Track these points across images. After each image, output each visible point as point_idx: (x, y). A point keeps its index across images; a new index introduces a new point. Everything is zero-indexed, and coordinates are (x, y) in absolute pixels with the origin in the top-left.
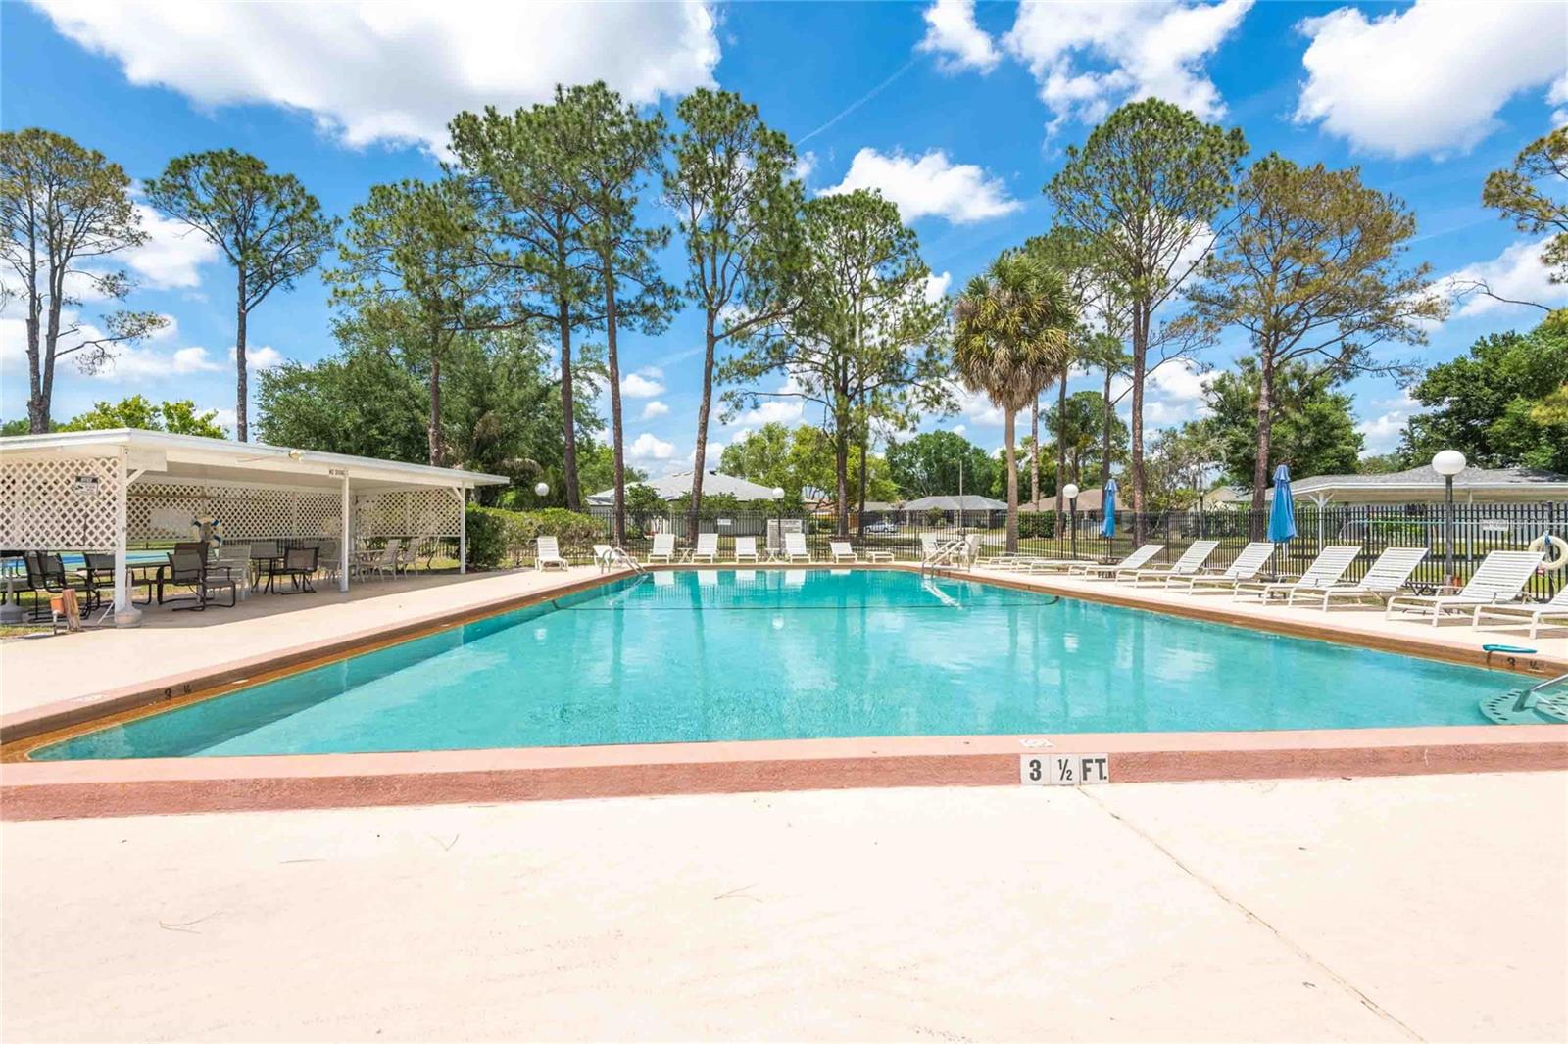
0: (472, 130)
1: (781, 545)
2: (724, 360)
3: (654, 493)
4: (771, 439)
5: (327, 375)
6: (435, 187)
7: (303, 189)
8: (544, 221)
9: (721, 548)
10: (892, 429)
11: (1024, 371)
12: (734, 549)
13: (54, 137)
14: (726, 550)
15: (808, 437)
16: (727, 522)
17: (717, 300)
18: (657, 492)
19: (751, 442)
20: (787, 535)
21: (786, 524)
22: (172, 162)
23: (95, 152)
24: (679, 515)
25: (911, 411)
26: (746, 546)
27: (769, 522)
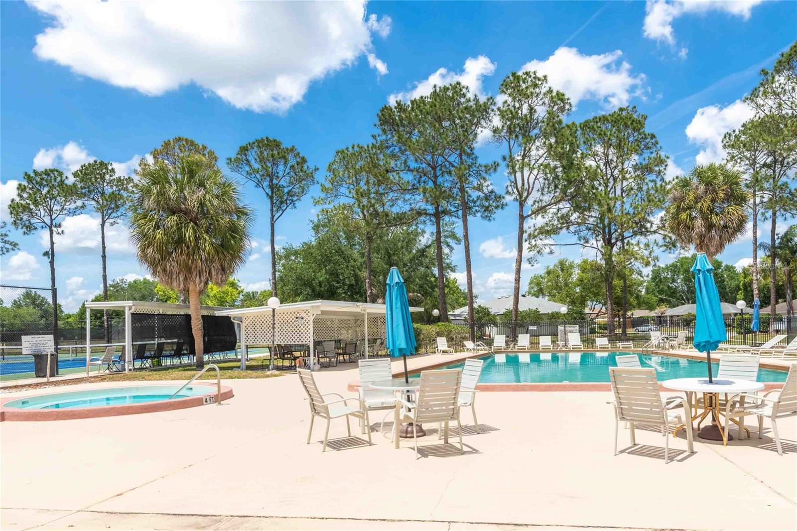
0: (390, 116)
1: (566, 340)
2: (529, 228)
3: (488, 311)
4: (562, 270)
5: (307, 252)
6: (368, 147)
7: (299, 153)
8: (424, 158)
9: (531, 343)
10: (640, 266)
11: (714, 233)
12: (539, 343)
13: (187, 140)
14: (534, 344)
15: (588, 267)
16: (535, 328)
17: (525, 194)
18: (490, 310)
19: (549, 273)
20: (569, 334)
21: (568, 328)
22: (240, 148)
23: (203, 146)
24: (505, 325)
25: (653, 255)
26: (545, 341)
27: (559, 327)
